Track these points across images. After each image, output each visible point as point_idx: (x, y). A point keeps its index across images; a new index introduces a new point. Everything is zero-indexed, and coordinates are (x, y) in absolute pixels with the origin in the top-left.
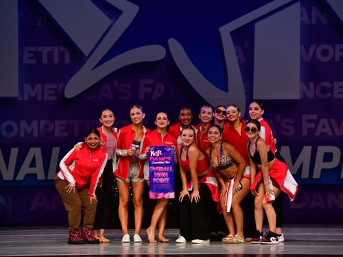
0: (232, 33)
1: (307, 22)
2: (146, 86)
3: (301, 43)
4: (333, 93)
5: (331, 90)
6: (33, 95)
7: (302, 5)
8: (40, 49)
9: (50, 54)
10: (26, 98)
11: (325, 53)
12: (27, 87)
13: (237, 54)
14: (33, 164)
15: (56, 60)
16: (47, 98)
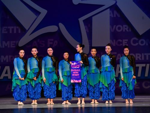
0: (84, 21)
1: (112, 16)
2: (50, 41)
3: (110, 25)
4: (122, 44)
5: (122, 43)
6: (6, 46)
7: (110, 10)
8: (9, 27)
9: (13, 30)
10: (4, 47)
11: (119, 28)
12: (4, 42)
13: (86, 29)
14: (6, 73)
15: (15, 32)
16: (12, 47)
